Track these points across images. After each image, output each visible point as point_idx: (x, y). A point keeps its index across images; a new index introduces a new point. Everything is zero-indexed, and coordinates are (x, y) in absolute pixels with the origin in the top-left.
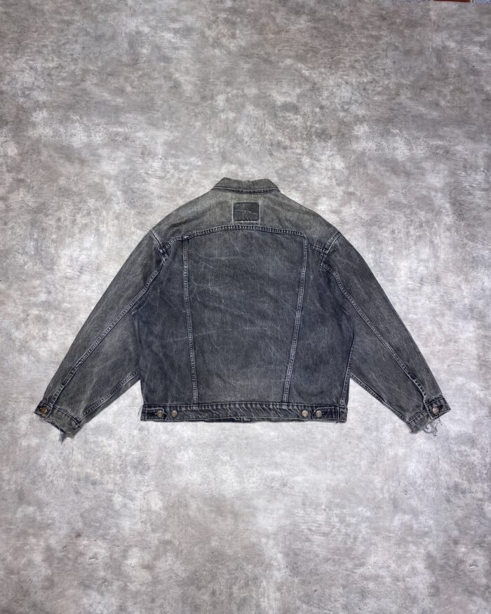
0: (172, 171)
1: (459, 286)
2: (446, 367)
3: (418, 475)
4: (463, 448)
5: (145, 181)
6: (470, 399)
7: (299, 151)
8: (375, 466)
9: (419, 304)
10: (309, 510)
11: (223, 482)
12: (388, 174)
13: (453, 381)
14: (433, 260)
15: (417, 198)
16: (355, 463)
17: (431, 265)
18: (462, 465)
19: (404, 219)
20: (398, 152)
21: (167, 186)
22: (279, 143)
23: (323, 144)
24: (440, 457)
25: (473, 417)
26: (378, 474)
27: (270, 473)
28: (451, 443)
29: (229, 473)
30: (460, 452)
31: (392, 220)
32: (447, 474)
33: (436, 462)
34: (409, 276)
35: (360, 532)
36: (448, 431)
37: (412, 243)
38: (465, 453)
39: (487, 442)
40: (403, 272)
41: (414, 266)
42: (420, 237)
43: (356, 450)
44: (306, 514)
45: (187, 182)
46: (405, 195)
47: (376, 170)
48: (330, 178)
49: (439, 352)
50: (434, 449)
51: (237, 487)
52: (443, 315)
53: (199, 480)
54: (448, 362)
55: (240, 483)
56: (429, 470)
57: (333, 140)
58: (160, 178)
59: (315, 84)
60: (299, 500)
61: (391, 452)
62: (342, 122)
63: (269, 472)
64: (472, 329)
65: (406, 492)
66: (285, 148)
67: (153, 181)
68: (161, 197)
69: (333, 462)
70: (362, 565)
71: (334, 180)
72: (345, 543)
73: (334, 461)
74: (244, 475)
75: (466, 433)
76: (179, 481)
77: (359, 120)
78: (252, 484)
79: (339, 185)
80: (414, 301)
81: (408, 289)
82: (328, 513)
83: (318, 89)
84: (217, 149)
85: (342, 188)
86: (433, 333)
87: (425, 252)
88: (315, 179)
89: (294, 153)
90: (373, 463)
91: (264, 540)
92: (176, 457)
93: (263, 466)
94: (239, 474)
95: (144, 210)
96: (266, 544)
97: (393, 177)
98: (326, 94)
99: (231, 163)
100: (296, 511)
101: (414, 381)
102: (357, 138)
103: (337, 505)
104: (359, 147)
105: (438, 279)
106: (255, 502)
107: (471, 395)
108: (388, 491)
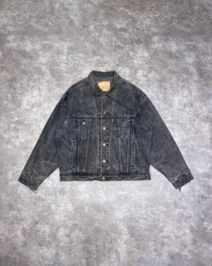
0: (71, 60)
1: (202, 107)
2: (196, 144)
3: (186, 191)
4: (205, 179)
5: (59, 65)
7: (128, 49)
9: (184, 116)
10: (138, 208)
12: (168, 58)
14: (189, 96)
15: (182, 69)
17: (189, 98)
19: (176, 78)
20: (172, 48)
21: (69, 67)
23: (138, 45)
27: (120, 193)
30: (203, 181)
31: (171, 79)
35: (161, 217)
37: (180, 89)
41: (181, 99)
42: (183, 86)
45: (78, 65)
46: (176, 68)
48: (142, 61)
51: (105, 199)
52: (194, 120)
53: (89, 197)
54: (197, 141)
57: (143, 44)
58: (66, 64)
59: (134, 18)
60: (133, 204)
62: (147, 36)
64: (208, 126)
65: (180, 199)
66: (122, 48)
67: (63, 65)
68: (66, 72)
70: (162, 231)
72: (154, 222)
76: (80, 198)
77: (154, 34)
78: (112, 198)
79: (146, 64)
80: (182, 115)
81: (179, 110)
83: (136, 21)
84: (91, 50)
86: (190, 128)
87: (186, 93)
88: (136, 62)
91: (118, 222)
92: (78, 187)
96: (119, 224)
97: (171, 59)
98: (139, 23)
99: (97, 55)
102: (154, 43)
103: (150, 206)
105: (192, 105)
106: (113, 206)
107: (208, 156)
108: (172, 199)
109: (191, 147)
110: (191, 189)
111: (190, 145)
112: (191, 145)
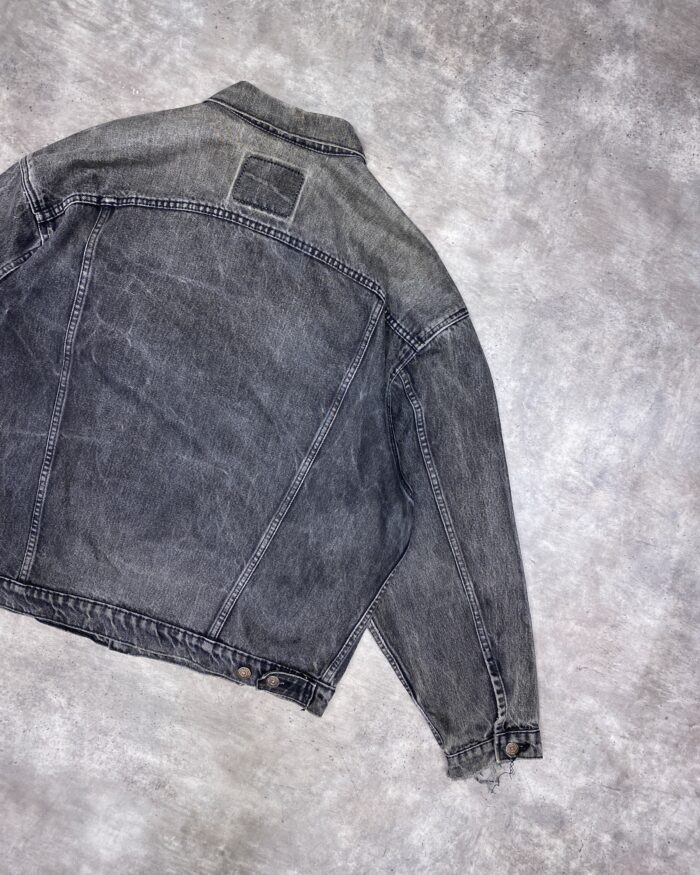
6: (591, 745)
8: (349, 807)
11: (39, 742)
13: (573, 700)
16: (314, 789)
18: (522, 859)
22: (408, 35)
24: (484, 830)
25: (581, 781)
26: (350, 823)
28: (517, 815)
29: (58, 729)
32: (483, 865)
33: (473, 837)
34: (577, 457)
36: (520, 789)
38: (536, 841)
39: (587, 832)
40: (568, 445)
43: (324, 767)
44: (183, 849)
47: (611, 185)
49: (570, 635)
50: (478, 814)
55: (74, 755)
61: (392, 792)
63: (136, 753)
69: (270, 775)
71: (501, 177)
73: (274, 772)
74: (86, 743)
75: (554, 806)
82: (225, 861)
85: (512, 202)
89: (434, 73)
90: (349, 800)
93: (129, 737)
94: (76, 736)
95: (31, 100)
100: (166, 838)
101: (493, 679)
104: (594, 111)
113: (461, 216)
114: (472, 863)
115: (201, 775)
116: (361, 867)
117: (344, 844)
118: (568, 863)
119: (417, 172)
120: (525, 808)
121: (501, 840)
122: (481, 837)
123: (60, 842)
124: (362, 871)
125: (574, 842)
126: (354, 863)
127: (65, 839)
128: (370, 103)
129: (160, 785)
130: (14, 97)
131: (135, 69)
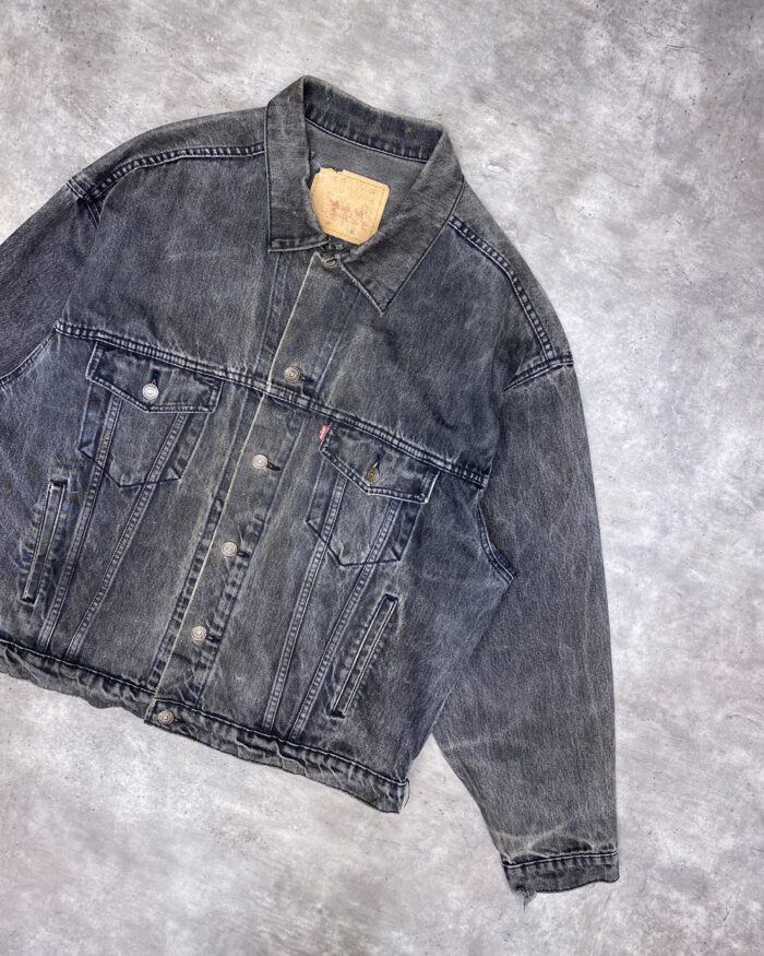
2: (719, 717)
4: (675, 895)
6: (741, 804)
8: (461, 866)
9: (727, 550)
10: (285, 901)
11: (118, 789)
13: (722, 752)
16: (421, 846)
18: (658, 927)
24: (614, 895)
25: (728, 842)
26: (462, 883)
27: (227, 804)
28: (652, 878)
29: (138, 775)
30: (662, 899)
32: (613, 932)
33: (600, 903)
34: (735, 472)
36: (656, 850)
38: (673, 907)
39: (733, 900)
40: (724, 457)
43: (433, 821)
44: (277, 906)
48: (644, 122)
49: (720, 678)
51: (145, 808)
53: (67, 767)
54: (730, 708)
55: (156, 802)
56: (576, 911)
60: (273, 877)
63: (222, 802)
65: (508, 935)
68: (147, 26)
69: (372, 829)
71: (650, 132)
73: (376, 826)
74: (169, 791)
75: (696, 869)
76: (22, 756)
79: (659, 150)
80: (720, 540)
81: (718, 504)
82: (324, 920)
85: (664, 162)
86: (729, 631)
88: (600, 111)
90: (461, 858)
91: (171, 925)
92: (28, 707)
93: (216, 785)
94: (158, 782)
95: (89, 53)
96: (176, 933)
100: (258, 894)
103: (350, 912)
106: (175, 849)
107: (748, 796)
108: (471, 921)
109: (682, 723)
110: (584, 911)
111: (679, 712)
112: (687, 715)
113: (600, 182)
114: (599, 930)
115: (295, 828)
116: (474, 930)
117: (455, 906)
118: (710, 932)
119: (548, 129)
120: (662, 871)
121: (633, 905)
122: (611, 902)
123: (144, 895)
124: (475, 934)
125: (718, 909)
126: (467, 926)
127: (149, 892)
128: (492, 43)
129: (250, 837)
130: (69, 50)
131: (207, 11)
